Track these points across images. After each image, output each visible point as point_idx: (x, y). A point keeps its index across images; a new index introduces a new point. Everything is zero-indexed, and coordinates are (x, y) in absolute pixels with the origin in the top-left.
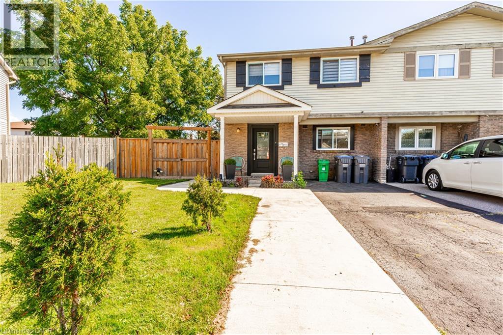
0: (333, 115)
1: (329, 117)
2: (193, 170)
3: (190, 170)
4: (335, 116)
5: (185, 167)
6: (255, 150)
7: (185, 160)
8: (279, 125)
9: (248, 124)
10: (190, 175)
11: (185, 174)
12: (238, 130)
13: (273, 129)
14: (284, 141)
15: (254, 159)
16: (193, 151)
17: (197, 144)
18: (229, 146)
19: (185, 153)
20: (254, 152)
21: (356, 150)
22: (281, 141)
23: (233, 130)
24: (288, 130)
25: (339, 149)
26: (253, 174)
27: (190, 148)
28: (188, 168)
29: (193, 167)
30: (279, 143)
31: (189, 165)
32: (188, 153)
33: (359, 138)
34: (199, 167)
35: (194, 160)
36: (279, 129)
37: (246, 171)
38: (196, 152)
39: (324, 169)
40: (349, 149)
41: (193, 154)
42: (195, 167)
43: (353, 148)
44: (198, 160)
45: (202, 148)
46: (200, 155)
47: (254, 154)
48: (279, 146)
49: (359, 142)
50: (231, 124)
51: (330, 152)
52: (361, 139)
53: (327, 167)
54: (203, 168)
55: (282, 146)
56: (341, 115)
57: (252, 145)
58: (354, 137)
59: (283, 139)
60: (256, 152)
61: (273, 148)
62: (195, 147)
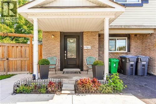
0: (123, 26)
1: (120, 28)
2: (18, 67)
3: (16, 67)
4: (124, 27)
5: (11, 65)
6: (65, 52)
7: (10, 59)
8: (84, 33)
9: (61, 32)
10: (15, 71)
11: (11, 70)
12: (53, 36)
13: (79, 36)
14: (88, 45)
15: (65, 58)
16: (18, 52)
17: (21, 47)
18: (46, 49)
19: (10, 54)
20: (65, 53)
21: (131, 52)
22: (86, 45)
23: (49, 36)
24: (90, 37)
25: (119, 52)
26: (65, 70)
27: (15, 50)
28: (13, 65)
29: (18, 64)
30: (84, 47)
31: (14, 63)
32: (13, 53)
33: (133, 44)
34: (23, 65)
35: (19, 59)
36: (84, 36)
37: (59, 68)
38: (20, 53)
39: (115, 65)
40: (126, 51)
41: (18, 54)
42: (19, 64)
43: (129, 51)
44: (22, 59)
45: (25, 51)
46: (23, 55)
47: (65, 55)
48: (84, 49)
49: (133, 47)
50: (47, 32)
51: (115, 53)
52: (134, 45)
53: (117, 64)
54: (26, 65)
55: (86, 48)
56: (129, 27)
57: (64, 48)
58: (130, 44)
59: (86, 43)
60: (67, 53)
61: (80, 50)
62: (19, 49)
